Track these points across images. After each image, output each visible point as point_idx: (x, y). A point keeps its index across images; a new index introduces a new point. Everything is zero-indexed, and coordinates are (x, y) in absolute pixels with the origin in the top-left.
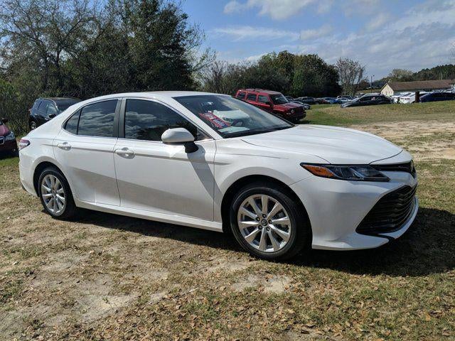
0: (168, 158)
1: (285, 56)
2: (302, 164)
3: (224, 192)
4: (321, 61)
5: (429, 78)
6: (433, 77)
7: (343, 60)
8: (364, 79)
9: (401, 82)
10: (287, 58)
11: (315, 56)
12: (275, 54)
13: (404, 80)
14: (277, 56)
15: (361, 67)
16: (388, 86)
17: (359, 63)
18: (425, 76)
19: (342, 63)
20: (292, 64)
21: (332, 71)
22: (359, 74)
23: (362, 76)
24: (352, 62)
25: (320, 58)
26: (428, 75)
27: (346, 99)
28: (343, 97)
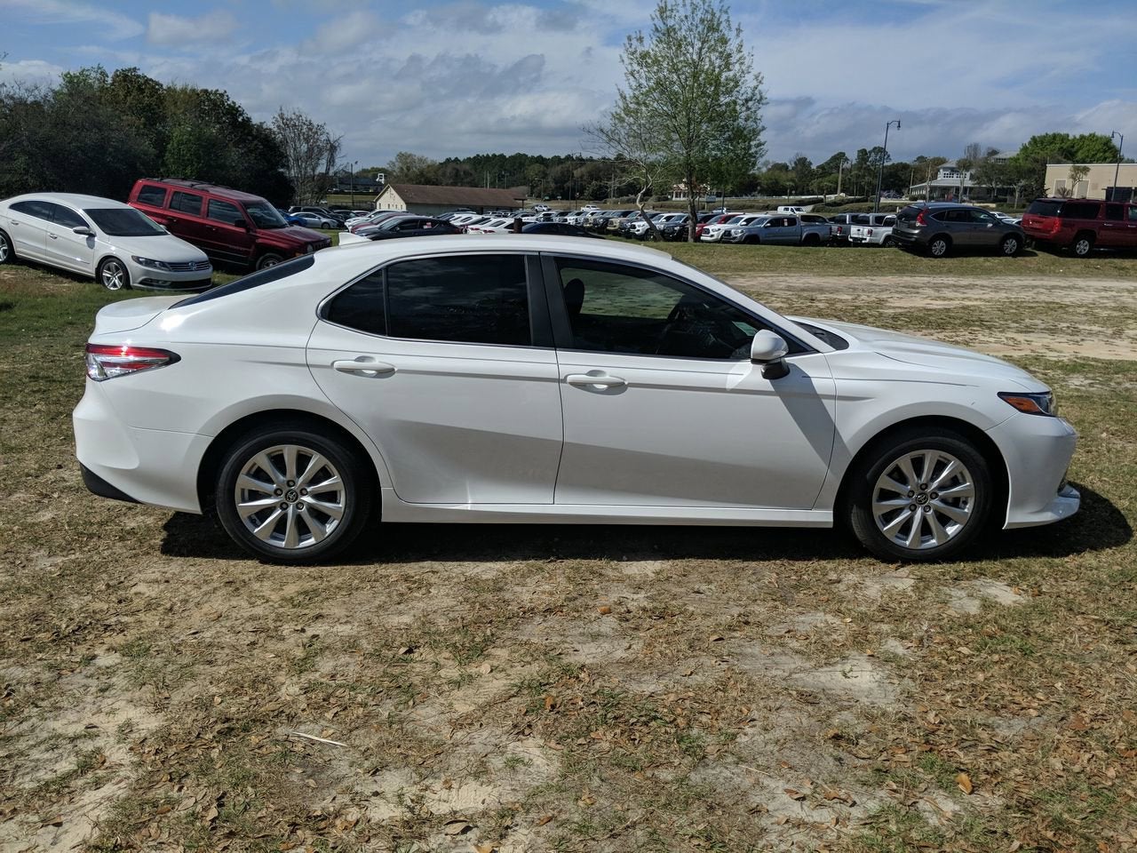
0: (723, 390)
1: (130, 82)
2: (1001, 395)
4: (237, 110)
5: (465, 180)
6: (472, 178)
7: (288, 115)
8: (341, 168)
9: (417, 183)
10: (140, 90)
11: (222, 95)
12: (104, 74)
13: (423, 180)
14: (110, 80)
15: (331, 140)
16: (393, 192)
17: (327, 129)
18: (456, 176)
19: (286, 123)
20: (159, 108)
21: (268, 141)
22: (326, 154)
23: (334, 161)
24: (311, 124)
25: (234, 103)
26: (462, 173)
27: (314, 217)
28: (305, 210)
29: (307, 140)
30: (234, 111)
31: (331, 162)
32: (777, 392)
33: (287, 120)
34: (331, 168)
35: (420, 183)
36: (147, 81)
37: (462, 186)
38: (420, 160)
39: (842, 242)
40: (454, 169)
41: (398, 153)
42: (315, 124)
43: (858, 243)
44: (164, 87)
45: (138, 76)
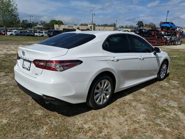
39: (34, 36)
43: (37, 36)
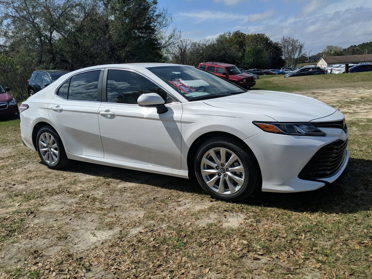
1: (238, 35)
2: (254, 122)
3: (189, 146)
4: (268, 39)
5: (357, 53)
6: (360, 52)
7: (286, 38)
8: (303, 54)
9: (333, 56)
10: (240, 37)
11: (263, 35)
12: (230, 34)
13: (336, 54)
14: (232, 35)
15: (301, 44)
16: (323, 60)
17: (299, 41)
18: (353, 52)
19: (285, 41)
20: (244, 41)
21: (277, 48)
22: (299, 49)
23: (301, 52)
24: (293, 40)
25: (267, 37)
26: (356, 50)
27: (288, 71)
28: (286, 69)
29: (292, 46)
30: (267, 39)
31: (300, 52)
32: (161, 119)
33: (285, 40)
34: (300, 54)
35: (335, 56)
36: (242, 34)
37: (355, 55)
38: (335, 47)
40: (352, 49)
41: (327, 46)
42: (295, 39)
44: (247, 35)
45: (240, 33)
